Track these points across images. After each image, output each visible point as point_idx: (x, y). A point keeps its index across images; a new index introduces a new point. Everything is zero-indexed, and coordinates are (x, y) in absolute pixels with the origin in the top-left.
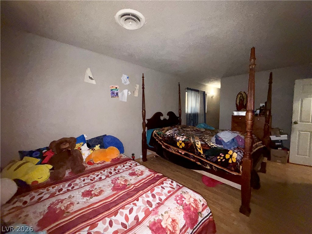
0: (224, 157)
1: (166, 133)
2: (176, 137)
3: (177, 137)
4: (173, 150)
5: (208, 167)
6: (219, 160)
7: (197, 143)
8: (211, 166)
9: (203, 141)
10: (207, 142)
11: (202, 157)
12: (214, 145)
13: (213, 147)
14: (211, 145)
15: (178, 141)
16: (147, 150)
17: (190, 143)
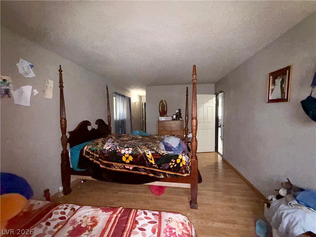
0: (176, 163)
1: (104, 148)
2: (119, 150)
3: (121, 150)
4: (116, 167)
5: (161, 176)
6: (171, 166)
7: (147, 153)
8: (164, 174)
9: (153, 150)
10: (157, 151)
11: (154, 167)
12: (164, 152)
13: (165, 154)
14: (161, 153)
15: (124, 156)
16: (70, 176)
17: (139, 155)
